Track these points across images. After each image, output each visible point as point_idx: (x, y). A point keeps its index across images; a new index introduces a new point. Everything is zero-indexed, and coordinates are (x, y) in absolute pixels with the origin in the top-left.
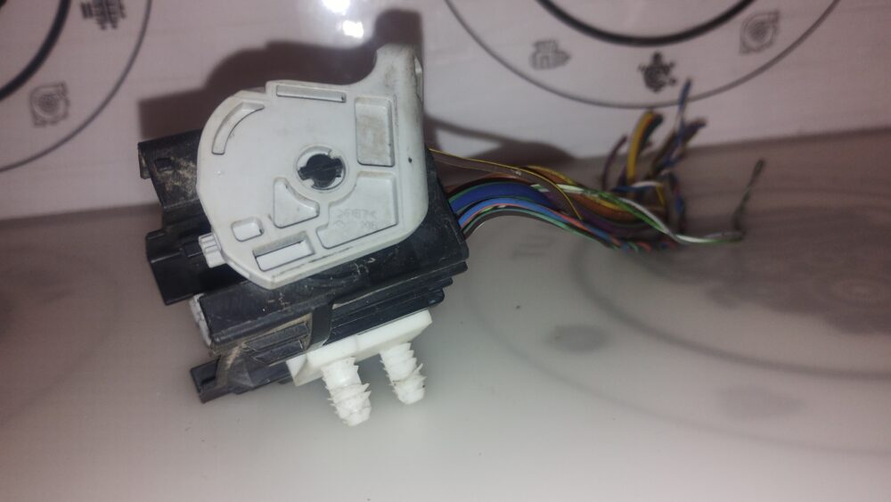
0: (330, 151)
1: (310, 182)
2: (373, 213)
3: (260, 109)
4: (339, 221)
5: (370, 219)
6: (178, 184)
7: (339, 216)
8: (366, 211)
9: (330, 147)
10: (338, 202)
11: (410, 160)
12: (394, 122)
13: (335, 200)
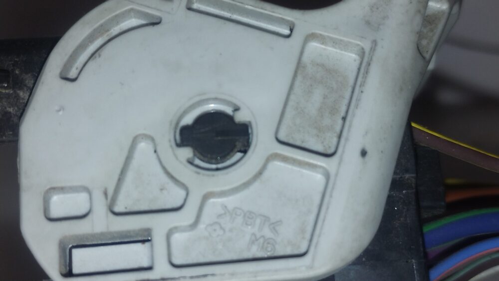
0: (237, 109)
1: (187, 153)
2: (275, 226)
3: (154, 24)
4: (216, 223)
5: (267, 233)
6: (11, 110)
7: (220, 216)
8: (266, 218)
9: (238, 103)
10: (223, 194)
11: (364, 153)
12: (359, 83)
13: (217, 189)
